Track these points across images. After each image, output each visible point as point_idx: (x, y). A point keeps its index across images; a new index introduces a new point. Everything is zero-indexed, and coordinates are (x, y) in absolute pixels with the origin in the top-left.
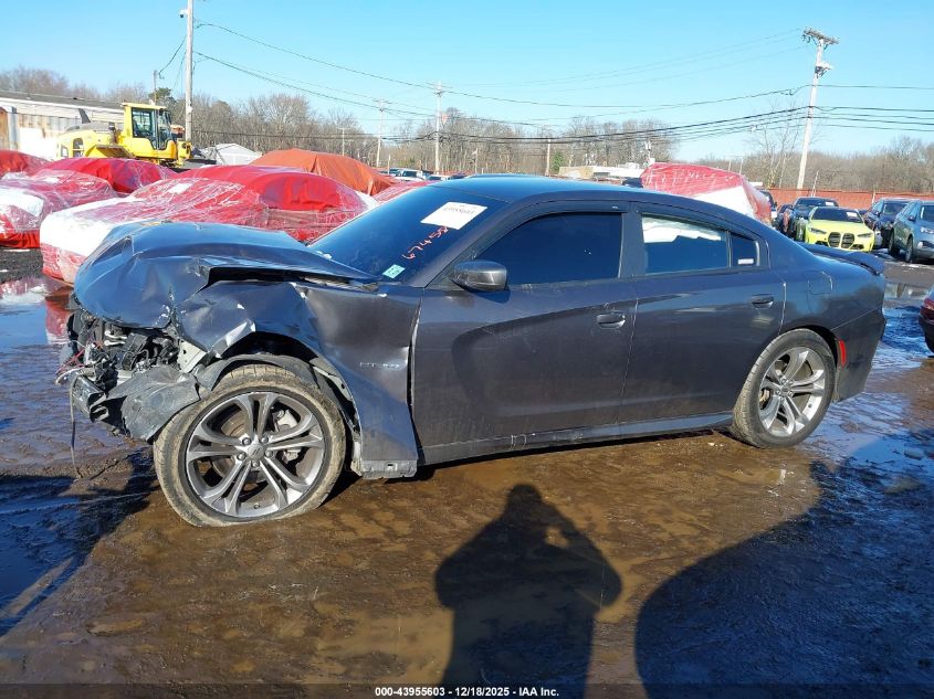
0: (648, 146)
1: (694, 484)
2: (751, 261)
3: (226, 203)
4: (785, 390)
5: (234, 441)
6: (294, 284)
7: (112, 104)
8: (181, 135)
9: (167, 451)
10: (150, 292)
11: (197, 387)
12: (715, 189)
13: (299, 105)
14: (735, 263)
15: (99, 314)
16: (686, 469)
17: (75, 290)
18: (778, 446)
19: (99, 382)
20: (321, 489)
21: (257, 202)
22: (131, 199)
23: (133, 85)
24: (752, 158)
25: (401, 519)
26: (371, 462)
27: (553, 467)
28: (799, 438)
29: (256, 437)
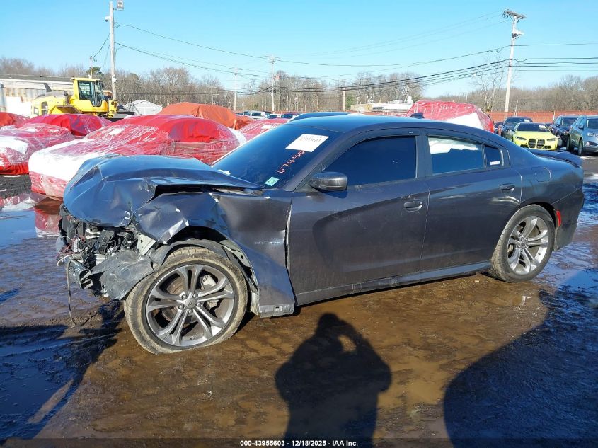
0: (407, 88)
1: (470, 308)
2: (498, 163)
3: (147, 140)
4: (523, 244)
5: (176, 297)
6: (211, 194)
7: (64, 78)
8: (110, 97)
9: (134, 307)
10: (116, 203)
11: (152, 264)
12: (459, 115)
13: (182, 74)
14: (488, 164)
15: (82, 219)
16: (464, 299)
17: (65, 203)
18: (520, 280)
19: (85, 263)
20: (233, 325)
21: (167, 138)
22: (85, 140)
23: (76, 66)
24: (473, 93)
25: (285, 342)
26: (265, 306)
27: (378, 302)
28: (533, 275)
29: (190, 294)
